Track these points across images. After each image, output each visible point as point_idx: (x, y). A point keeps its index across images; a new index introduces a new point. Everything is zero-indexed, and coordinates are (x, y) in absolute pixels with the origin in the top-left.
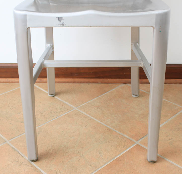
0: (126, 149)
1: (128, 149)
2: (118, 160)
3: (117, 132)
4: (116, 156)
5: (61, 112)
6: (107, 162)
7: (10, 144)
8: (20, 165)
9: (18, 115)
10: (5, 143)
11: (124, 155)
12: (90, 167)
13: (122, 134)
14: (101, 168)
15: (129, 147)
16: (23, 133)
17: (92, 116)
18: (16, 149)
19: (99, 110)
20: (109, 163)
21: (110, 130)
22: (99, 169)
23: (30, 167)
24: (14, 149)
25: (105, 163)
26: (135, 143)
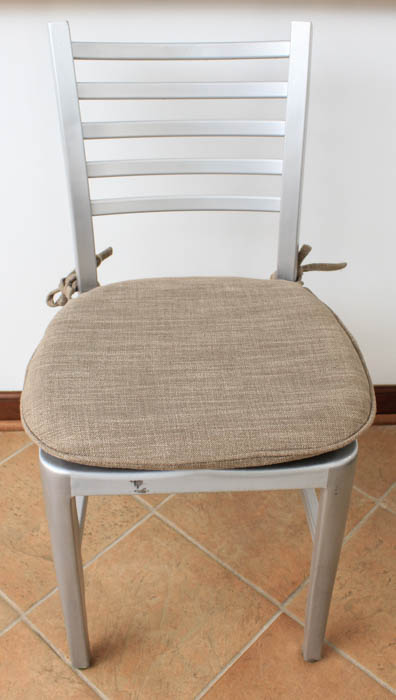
0: (261, 627)
1: (266, 628)
2: (246, 658)
3: (243, 578)
4: (242, 648)
5: (125, 524)
6: (225, 665)
7: (29, 622)
8: (56, 681)
9: (35, 534)
10: (19, 620)
11: (257, 642)
12: (194, 679)
13: (252, 584)
14: (216, 680)
15: (268, 620)
16: (52, 590)
17: (190, 534)
18: (43, 636)
19: (202, 513)
20: (229, 666)
21: (228, 575)
22: (211, 685)
23: (77, 685)
24: (39, 636)
25: (222, 668)
26: (279, 610)
